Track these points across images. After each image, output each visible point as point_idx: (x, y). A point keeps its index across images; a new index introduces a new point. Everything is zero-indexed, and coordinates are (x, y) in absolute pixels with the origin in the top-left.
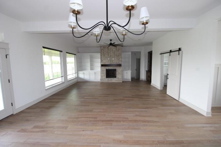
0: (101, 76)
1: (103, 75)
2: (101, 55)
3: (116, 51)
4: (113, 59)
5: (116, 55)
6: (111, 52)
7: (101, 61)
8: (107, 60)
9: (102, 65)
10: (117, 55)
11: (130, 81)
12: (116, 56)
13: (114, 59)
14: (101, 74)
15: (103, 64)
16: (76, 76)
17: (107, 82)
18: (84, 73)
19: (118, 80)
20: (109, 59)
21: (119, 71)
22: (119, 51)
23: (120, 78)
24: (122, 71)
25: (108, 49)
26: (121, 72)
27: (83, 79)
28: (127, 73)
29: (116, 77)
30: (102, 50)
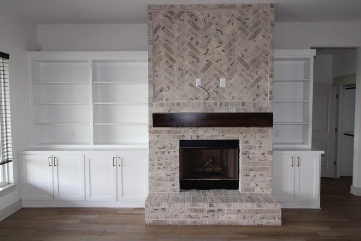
0: (154, 182)
1: (162, 174)
2: (153, 62)
3: (239, 32)
4: (223, 82)
5: (241, 60)
6: (214, 43)
7: (155, 96)
8: (187, 87)
9: (159, 120)
10: (248, 61)
11: (317, 206)
12: (239, 66)
13: (230, 85)
14: (151, 166)
15: (161, 110)
16: (12, 180)
17: (189, 221)
18: (54, 163)
19: (257, 212)
20: (198, 82)
21: (257, 153)
22: (260, 36)
23: (258, 191)
24: (270, 153)
25: (197, 28)
26: (269, 157)
27: (52, 196)
28: (296, 163)
29: (234, 185)
30: (161, 33)
